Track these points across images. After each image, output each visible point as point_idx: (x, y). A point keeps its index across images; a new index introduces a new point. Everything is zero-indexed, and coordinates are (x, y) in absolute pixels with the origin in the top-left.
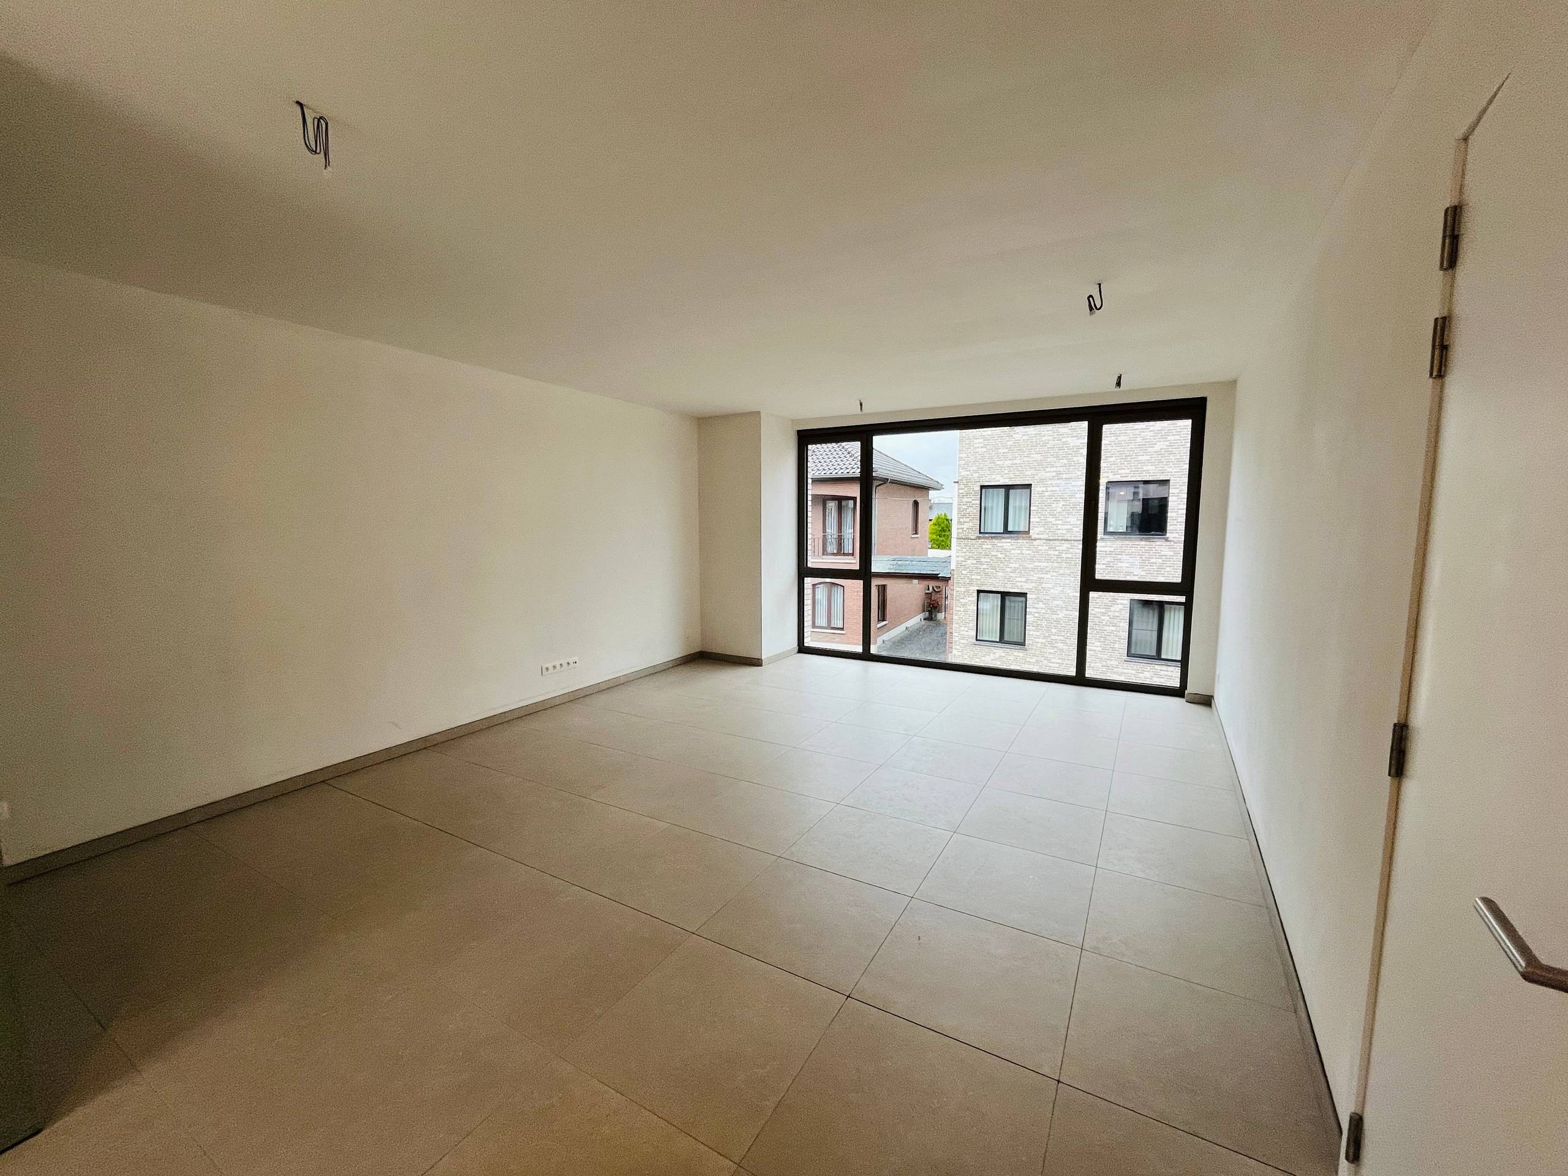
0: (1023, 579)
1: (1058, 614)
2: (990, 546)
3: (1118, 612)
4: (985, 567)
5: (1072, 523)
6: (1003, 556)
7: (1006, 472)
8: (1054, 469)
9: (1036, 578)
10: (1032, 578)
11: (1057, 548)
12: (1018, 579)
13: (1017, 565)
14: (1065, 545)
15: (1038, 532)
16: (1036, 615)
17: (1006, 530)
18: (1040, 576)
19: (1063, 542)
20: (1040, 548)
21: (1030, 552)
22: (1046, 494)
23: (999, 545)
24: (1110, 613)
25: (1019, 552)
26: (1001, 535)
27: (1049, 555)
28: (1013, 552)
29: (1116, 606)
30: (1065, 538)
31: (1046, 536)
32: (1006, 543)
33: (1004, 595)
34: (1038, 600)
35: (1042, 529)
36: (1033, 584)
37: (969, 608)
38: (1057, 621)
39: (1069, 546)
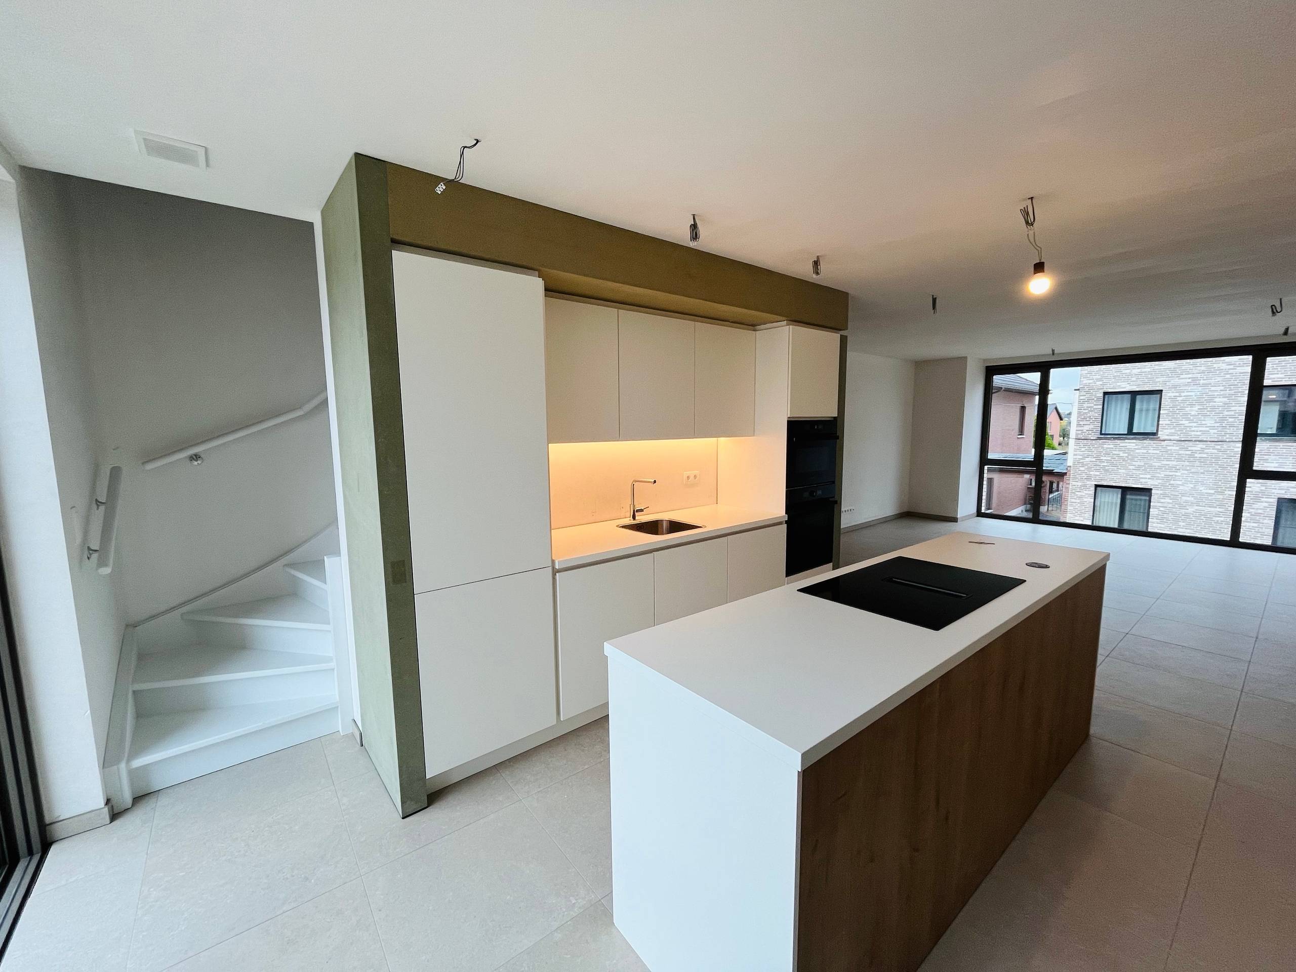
0: (1149, 476)
1: (1188, 509)
2: (1112, 446)
3: (1261, 509)
4: (1105, 464)
5: (1209, 425)
6: (1126, 455)
7: (1134, 379)
8: (1190, 376)
9: (1163, 475)
10: (1159, 475)
11: (1190, 448)
12: (1141, 476)
13: (1142, 464)
14: (1199, 446)
15: (1167, 433)
16: (1161, 509)
17: (1130, 432)
18: (1168, 473)
19: (1198, 443)
20: (1169, 448)
21: (1158, 452)
22: (1179, 399)
23: (1121, 445)
24: (1251, 510)
25: (1145, 451)
26: (1124, 436)
27: (1180, 455)
28: (1137, 451)
29: (1259, 504)
30: (1199, 439)
31: (1177, 438)
32: (1131, 444)
33: (1125, 490)
34: (1165, 496)
35: (1173, 431)
36: (1160, 481)
37: (1085, 500)
38: (1186, 515)
39: (1204, 446)
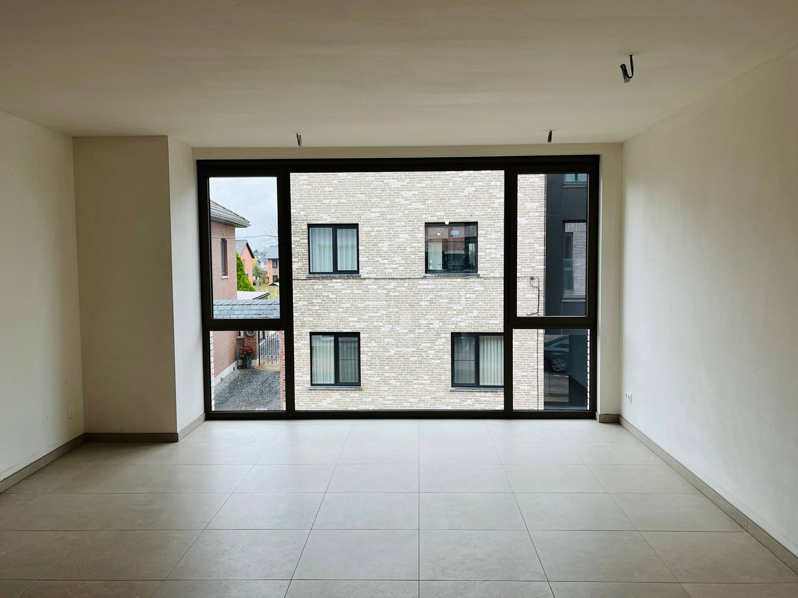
0: (356, 319)
1: (390, 352)
2: (321, 287)
3: (441, 345)
4: (317, 308)
5: (397, 262)
6: (334, 296)
7: (333, 210)
8: (379, 210)
9: (367, 317)
10: (364, 317)
11: (386, 287)
12: (350, 319)
13: (349, 305)
14: (392, 284)
15: (367, 271)
16: (370, 354)
17: (336, 270)
18: (371, 315)
19: (391, 280)
20: (369, 287)
21: (360, 291)
22: (373, 234)
23: (330, 285)
24: (435, 347)
25: (350, 291)
26: (331, 275)
27: (378, 294)
28: (344, 291)
29: (440, 340)
30: (392, 277)
31: (374, 276)
32: (338, 284)
33: (337, 335)
34: (371, 339)
35: (370, 268)
36: (365, 324)
37: (302, 351)
38: (390, 358)
39: (396, 284)
